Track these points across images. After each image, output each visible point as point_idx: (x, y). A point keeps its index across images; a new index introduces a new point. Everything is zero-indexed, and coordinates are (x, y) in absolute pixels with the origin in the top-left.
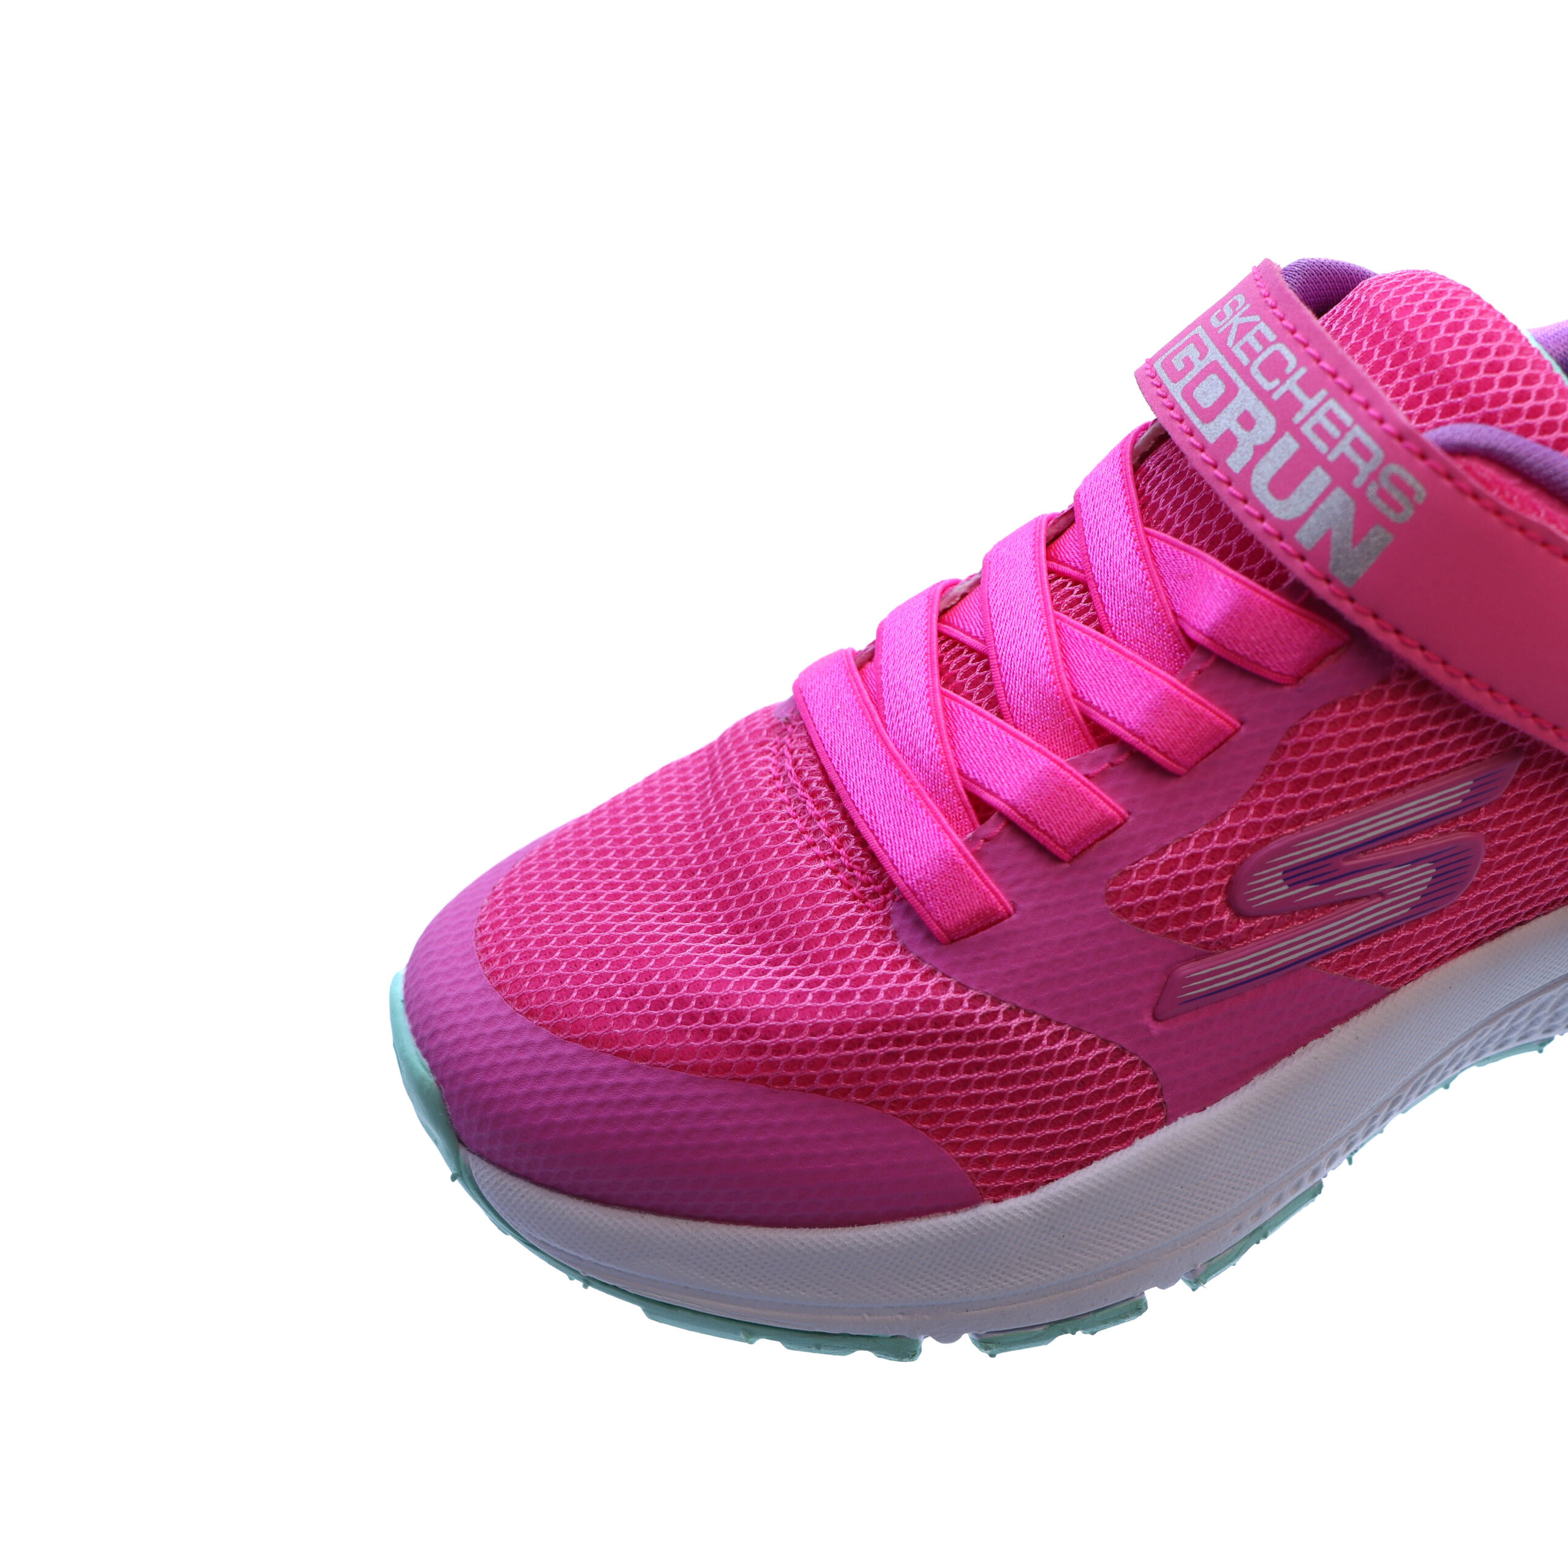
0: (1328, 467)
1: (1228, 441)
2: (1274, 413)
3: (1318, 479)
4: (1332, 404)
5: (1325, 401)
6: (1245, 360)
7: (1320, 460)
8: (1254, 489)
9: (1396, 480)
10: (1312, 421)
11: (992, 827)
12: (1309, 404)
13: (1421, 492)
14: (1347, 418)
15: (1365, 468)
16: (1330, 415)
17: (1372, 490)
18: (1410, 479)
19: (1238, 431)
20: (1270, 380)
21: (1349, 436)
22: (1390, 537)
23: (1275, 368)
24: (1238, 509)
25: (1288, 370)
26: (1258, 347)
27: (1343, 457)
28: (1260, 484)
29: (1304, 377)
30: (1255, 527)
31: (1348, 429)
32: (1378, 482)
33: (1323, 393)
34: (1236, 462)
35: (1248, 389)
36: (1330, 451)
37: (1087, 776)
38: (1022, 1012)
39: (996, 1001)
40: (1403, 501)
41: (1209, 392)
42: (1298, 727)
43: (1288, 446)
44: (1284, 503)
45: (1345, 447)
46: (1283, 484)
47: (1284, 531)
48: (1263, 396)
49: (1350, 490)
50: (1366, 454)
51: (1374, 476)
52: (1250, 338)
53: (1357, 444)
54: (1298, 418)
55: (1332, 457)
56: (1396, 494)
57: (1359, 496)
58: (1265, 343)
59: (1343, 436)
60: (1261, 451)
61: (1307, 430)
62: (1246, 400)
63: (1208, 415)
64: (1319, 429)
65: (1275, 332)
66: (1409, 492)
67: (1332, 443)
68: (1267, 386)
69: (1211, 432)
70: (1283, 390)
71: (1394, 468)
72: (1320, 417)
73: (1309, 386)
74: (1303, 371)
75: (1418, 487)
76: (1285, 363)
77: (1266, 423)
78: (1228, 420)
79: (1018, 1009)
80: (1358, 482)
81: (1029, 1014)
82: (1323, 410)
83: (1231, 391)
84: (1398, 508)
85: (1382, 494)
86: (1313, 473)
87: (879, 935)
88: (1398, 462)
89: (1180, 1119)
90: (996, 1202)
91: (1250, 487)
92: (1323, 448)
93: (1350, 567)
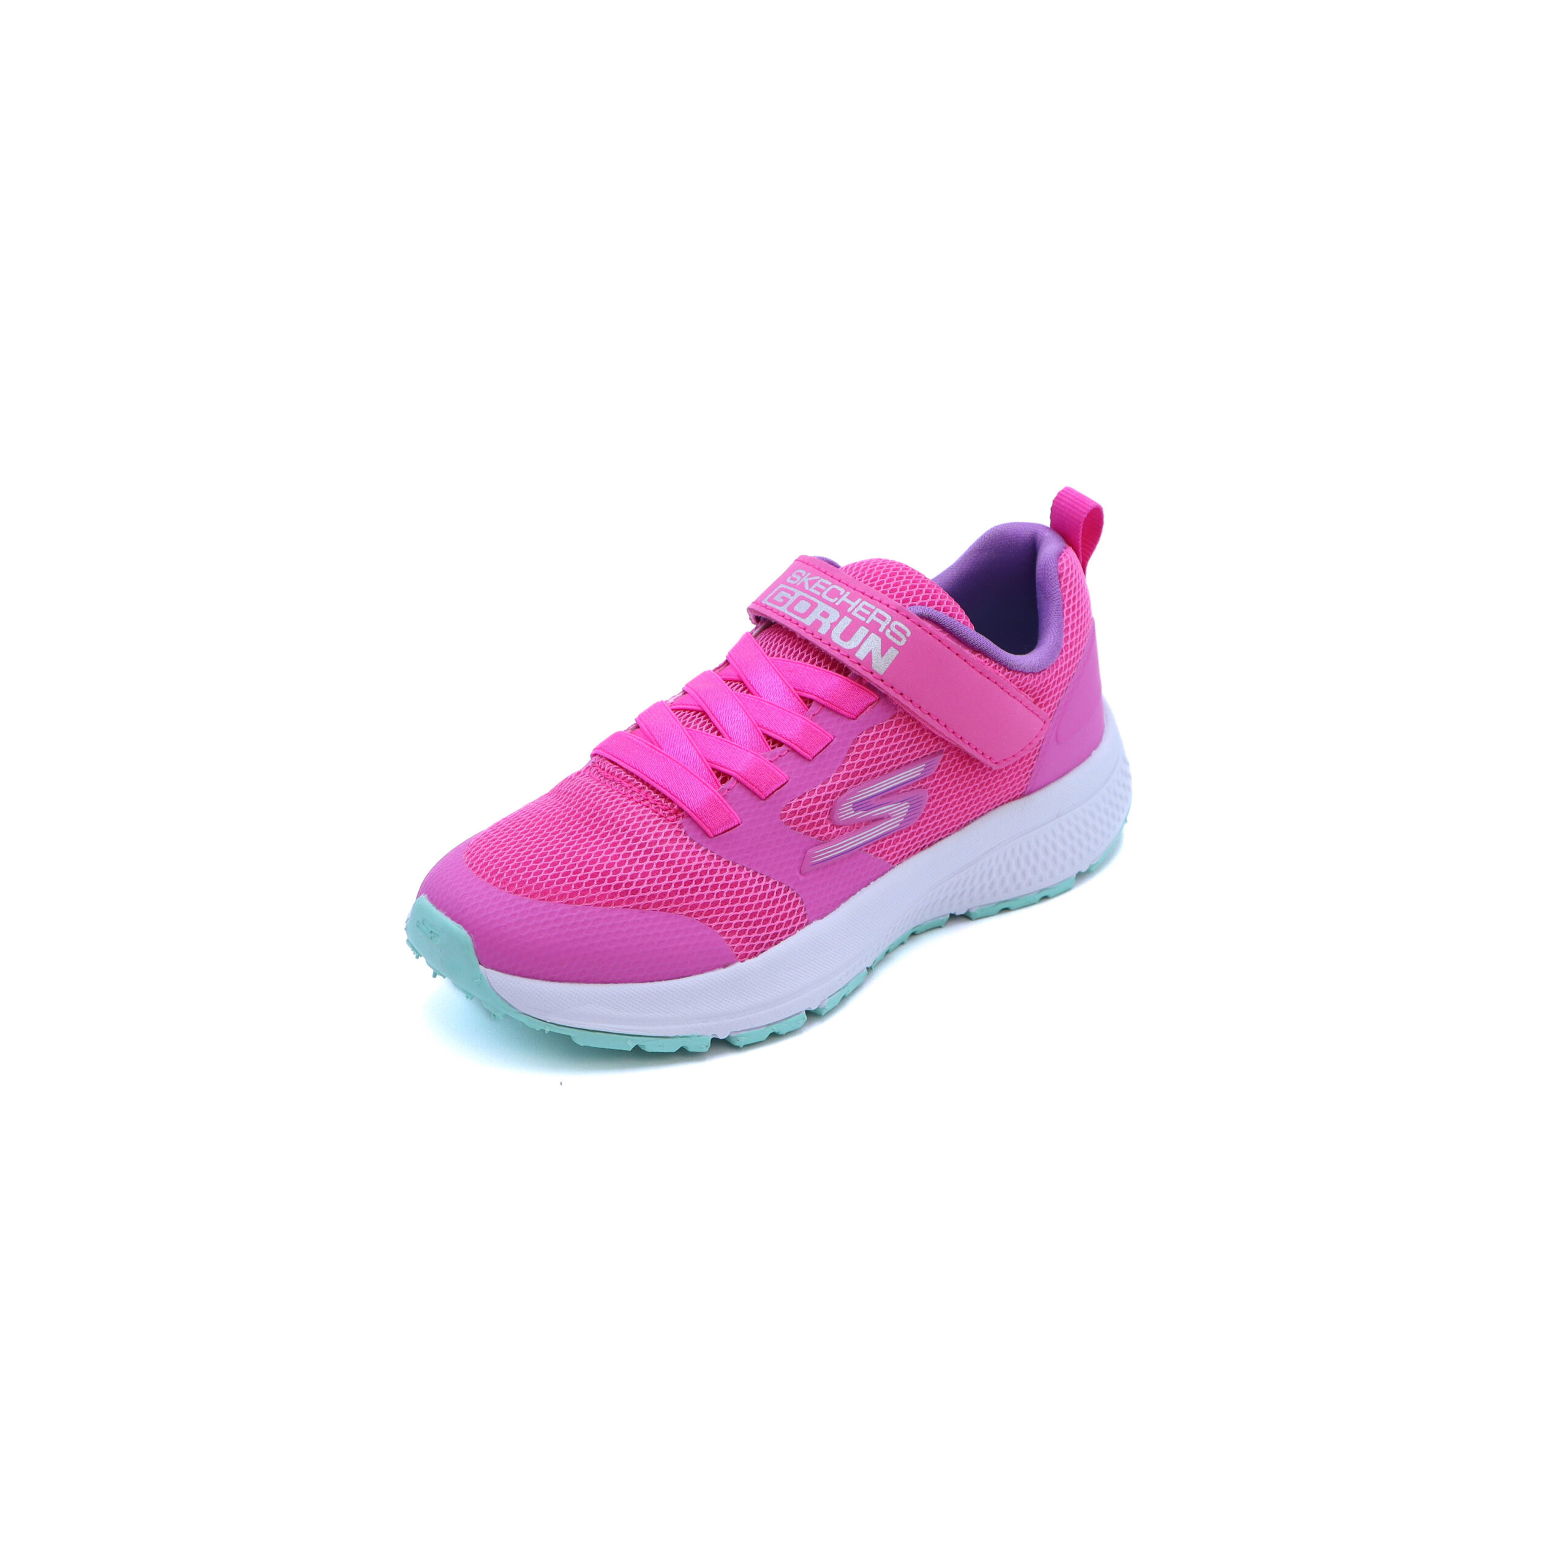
0: (867, 626)
1: (818, 624)
2: (837, 610)
3: (862, 631)
4: (865, 603)
5: (861, 602)
6: (818, 593)
7: (864, 624)
8: (833, 639)
9: (897, 627)
10: (856, 610)
11: (730, 783)
12: (853, 604)
13: (909, 633)
15: (884, 625)
16: (865, 607)
17: (888, 632)
19: (823, 619)
20: (833, 598)
21: (875, 613)
22: (897, 652)
23: (834, 594)
24: (826, 648)
25: (841, 594)
26: (823, 588)
27: (873, 621)
28: (836, 638)
29: (849, 595)
30: (835, 654)
31: (874, 610)
32: (890, 629)
33: (860, 600)
34: (823, 631)
35: (821, 602)
36: (866, 620)
37: (770, 761)
38: (745, 869)
39: (734, 864)
40: (901, 636)
41: (803, 607)
42: (858, 738)
43: (846, 621)
44: (848, 643)
45: (873, 617)
46: (847, 635)
47: (850, 654)
48: (833, 605)
49: (878, 634)
50: (883, 619)
51: (888, 627)
52: (817, 584)
53: (878, 616)
54: (849, 610)
55: (868, 622)
56: (898, 633)
57: (882, 635)
58: (827, 586)
59: (871, 613)
60: (833, 625)
61: (855, 614)
62: (822, 607)
63: (805, 615)
64: (860, 613)
65: (830, 581)
66: (904, 632)
67: (867, 617)
68: (832, 600)
69: (808, 621)
70: (840, 601)
71: (896, 623)
72: (860, 608)
73: (852, 598)
74: (848, 593)
75: (906, 629)
76: (839, 592)
77: (834, 615)
78: (815, 615)
79: (744, 867)
80: (881, 630)
81: (748, 870)
82: (861, 605)
83: (814, 606)
84: (900, 639)
85: (892, 634)
86: (860, 630)
87: (677, 833)
88: (898, 620)
89: (814, 922)
90: (742, 962)
91: (831, 639)
92: (863, 619)
93: (881, 665)
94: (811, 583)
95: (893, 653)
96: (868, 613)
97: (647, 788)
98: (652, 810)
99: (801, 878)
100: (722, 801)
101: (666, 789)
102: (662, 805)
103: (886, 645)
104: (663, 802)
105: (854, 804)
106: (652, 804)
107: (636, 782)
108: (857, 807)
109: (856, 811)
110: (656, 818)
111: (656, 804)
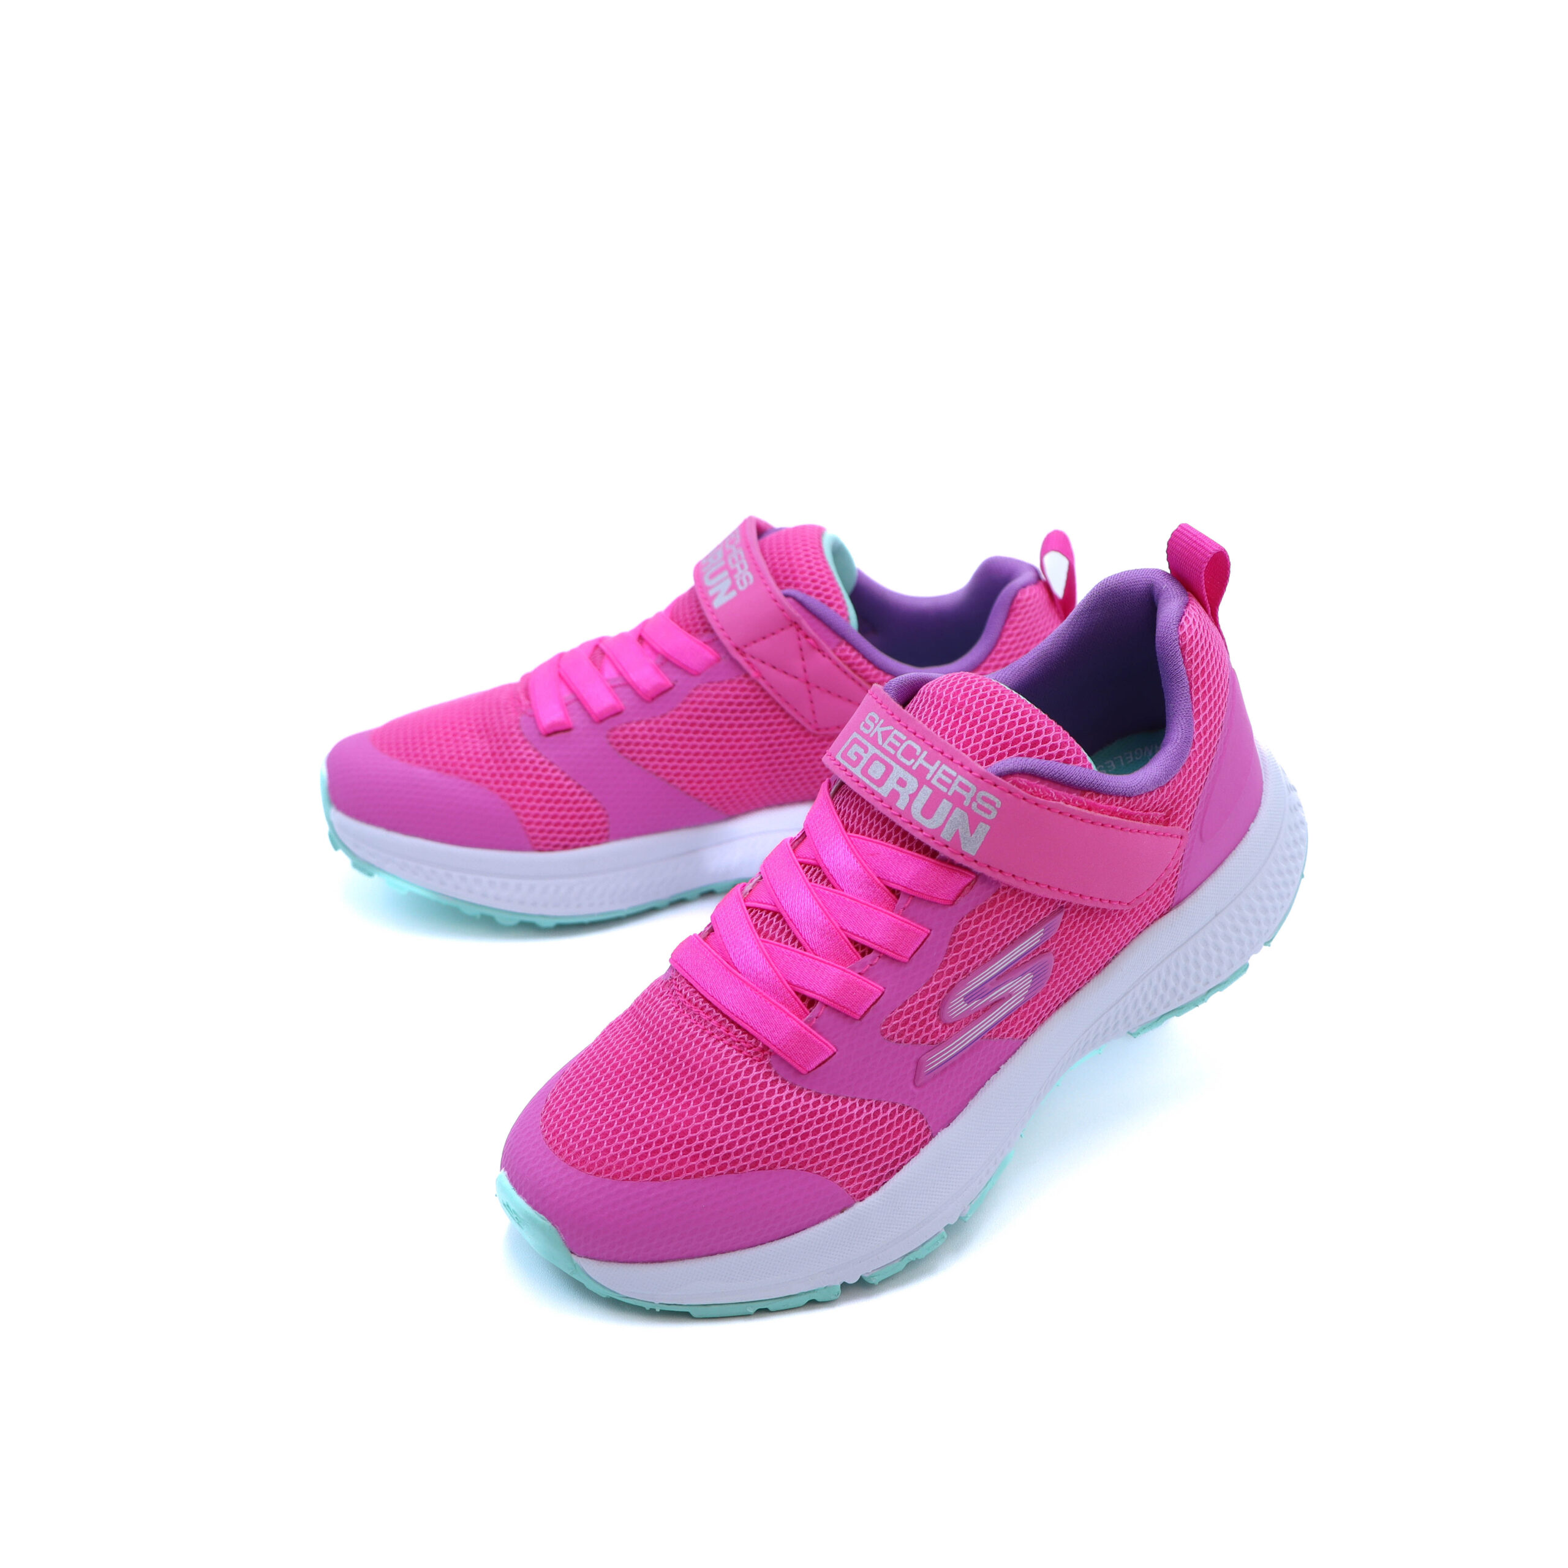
0: (949, 799)
1: (895, 795)
2: (916, 777)
3: (945, 806)
4: (944, 767)
5: (940, 766)
6: (892, 752)
7: (945, 796)
8: (914, 816)
9: (985, 799)
10: (936, 777)
11: (816, 1010)
12: (932, 769)
13: (999, 804)
14: (954, 773)
15: (968, 796)
16: (945, 773)
17: (974, 805)
18: (992, 797)
19: (899, 789)
20: (909, 760)
21: (957, 781)
22: (988, 828)
23: (910, 753)
24: (907, 827)
25: (918, 754)
26: (897, 744)
27: (955, 792)
28: (916, 813)
29: (927, 755)
30: (918, 836)
31: (955, 778)
32: (976, 801)
33: (938, 762)
34: (901, 804)
35: (898, 766)
36: (948, 791)
37: (860, 974)
38: (849, 1099)
39: (836, 1097)
40: (991, 808)
41: (878, 770)
42: (959, 926)
43: (926, 792)
44: (931, 821)
45: (955, 787)
46: (929, 810)
47: (934, 835)
48: (908, 769)
49: (963, 808)
50: (967, 789)
51: (974, 799)
52: (891, 739)
53: (961, 785)
54: (928, 777)
55: (950, 793)
56: (986, 805)
57: (968, 810)
58: (902, 742)
59: (953, 781)
60: (913, 797)
61: (934, 782)
62: (898, 772)
63: (880, 783)
64: (940, 781)
65: (905, 735)
66: (993, 803)
67: (949, 786)
68: (908, 763)
69: (884, 791)
70: (917, 764)
71: (983, 793)
72: (940, 774)
73: (930, 760)
74: (925, 753)
75: (997, 800)
76: (915, 750)
77: (912, 783)
78: (891, 784)
79: (847, 1098)
80: (966, 803)
81: (853, 1099)
82: (940, 771)
83: (889, 770)
84: (989, 812)
85: (980, 807)
86: (942, 803)
87: (767, 1075)
88: (985, 790)
89: (939, 1133)
90: (861, 1201)
91: (912, 816)
92: (945, 789)
93: (971, 845)
94: (885, 735)
95: (983, 829)
96: (949, 781)
97: (727, 1022)
98: (736, 1050)
99: (917, 1091)
100: (811, 1033)
101: (747, 1024)
102: (746, 1043)
103: (974, 821)
104: (746, 1039)
105: (965, 997)
106: (734, 1041)
107: (715, 1013)
108: (968, 999)
109: (969, 1003)
110: (741, 1060)
111: (739, 1042)
